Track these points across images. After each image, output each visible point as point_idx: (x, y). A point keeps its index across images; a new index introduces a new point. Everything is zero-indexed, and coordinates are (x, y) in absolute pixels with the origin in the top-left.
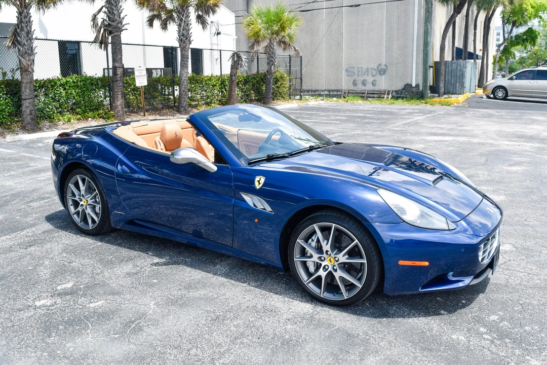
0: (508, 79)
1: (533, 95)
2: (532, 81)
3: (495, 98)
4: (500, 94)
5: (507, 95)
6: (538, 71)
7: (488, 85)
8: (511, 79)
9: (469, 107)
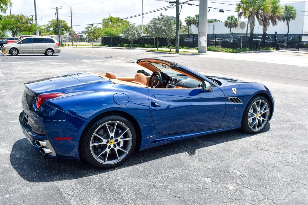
0: (18, 43)
1: (33, 52)
2: (31, 44)
3: (12, 55)
4: (14, 52)
5: (18, 52)
6: (33, 38)
7: (6, 47)
8: (20, 43)
9: (4, 61)
